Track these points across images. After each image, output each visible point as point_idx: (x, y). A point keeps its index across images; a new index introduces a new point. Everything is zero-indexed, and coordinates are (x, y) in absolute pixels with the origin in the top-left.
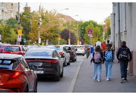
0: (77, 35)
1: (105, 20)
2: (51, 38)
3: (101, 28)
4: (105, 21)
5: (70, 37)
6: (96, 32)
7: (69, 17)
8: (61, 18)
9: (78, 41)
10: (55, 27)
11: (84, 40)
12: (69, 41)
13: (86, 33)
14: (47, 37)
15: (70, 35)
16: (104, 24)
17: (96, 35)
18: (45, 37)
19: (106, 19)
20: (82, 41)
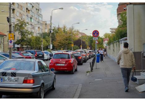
0: (87, 43)
3: (102, 39)
4: (104, 36)
5: (82, 44)
9: (88, 47)
10: (69, 36)
11: (92, 46)
12: (81, 47)
14: (63, 44)
16: (104, 37)
19: (105, 34)
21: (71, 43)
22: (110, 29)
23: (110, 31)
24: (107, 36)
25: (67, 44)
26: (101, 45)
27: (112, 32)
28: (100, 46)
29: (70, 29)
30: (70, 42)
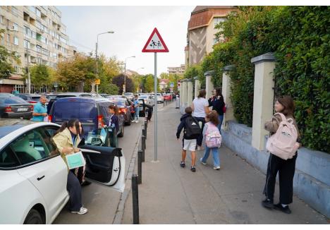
5: (125, 83)
15: (125, 80)
18: (68, 78)
21: (93, 78)
25: (84, 78)
30: (91, 74)
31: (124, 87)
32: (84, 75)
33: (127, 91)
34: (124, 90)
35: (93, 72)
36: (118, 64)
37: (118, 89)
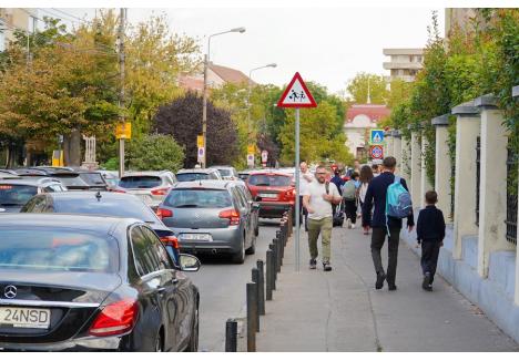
1: (351, 84)
2: (75, 125)
3: (338, 108)
4: (350, 89)
5: (204, 130)
6: (322, 120)
7: (239, 73)
8: (186, 54)
9: (252, 150)
10: (100, 64)
12: (202, 147)
13: (287, 123)
14: (51, 120)
15: (205, 118)
16: (347, 96)
17: (320, 129)
18: (36, 119)
19: (354, 82)
20: (270, 148)
21: (111, 117)
22: (387, 52)
23: (385, 65)
24: (365, 91)
26: (332, 137)
27: (394, 71)
28: (326, 145)
29: (143, 32)
30: (105, 105)
31: (201, 143)
32: (84, 108)
33: (211, 162)
34: (201, 157)
35: (109, 100)
36: (172, 50)
37: (180, 152)
